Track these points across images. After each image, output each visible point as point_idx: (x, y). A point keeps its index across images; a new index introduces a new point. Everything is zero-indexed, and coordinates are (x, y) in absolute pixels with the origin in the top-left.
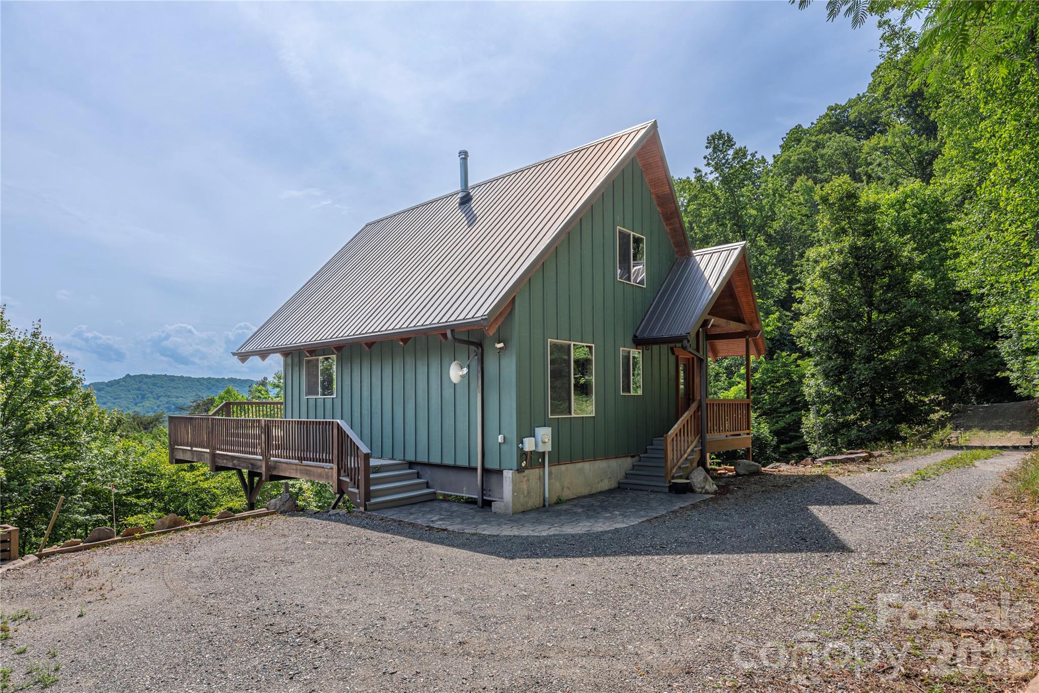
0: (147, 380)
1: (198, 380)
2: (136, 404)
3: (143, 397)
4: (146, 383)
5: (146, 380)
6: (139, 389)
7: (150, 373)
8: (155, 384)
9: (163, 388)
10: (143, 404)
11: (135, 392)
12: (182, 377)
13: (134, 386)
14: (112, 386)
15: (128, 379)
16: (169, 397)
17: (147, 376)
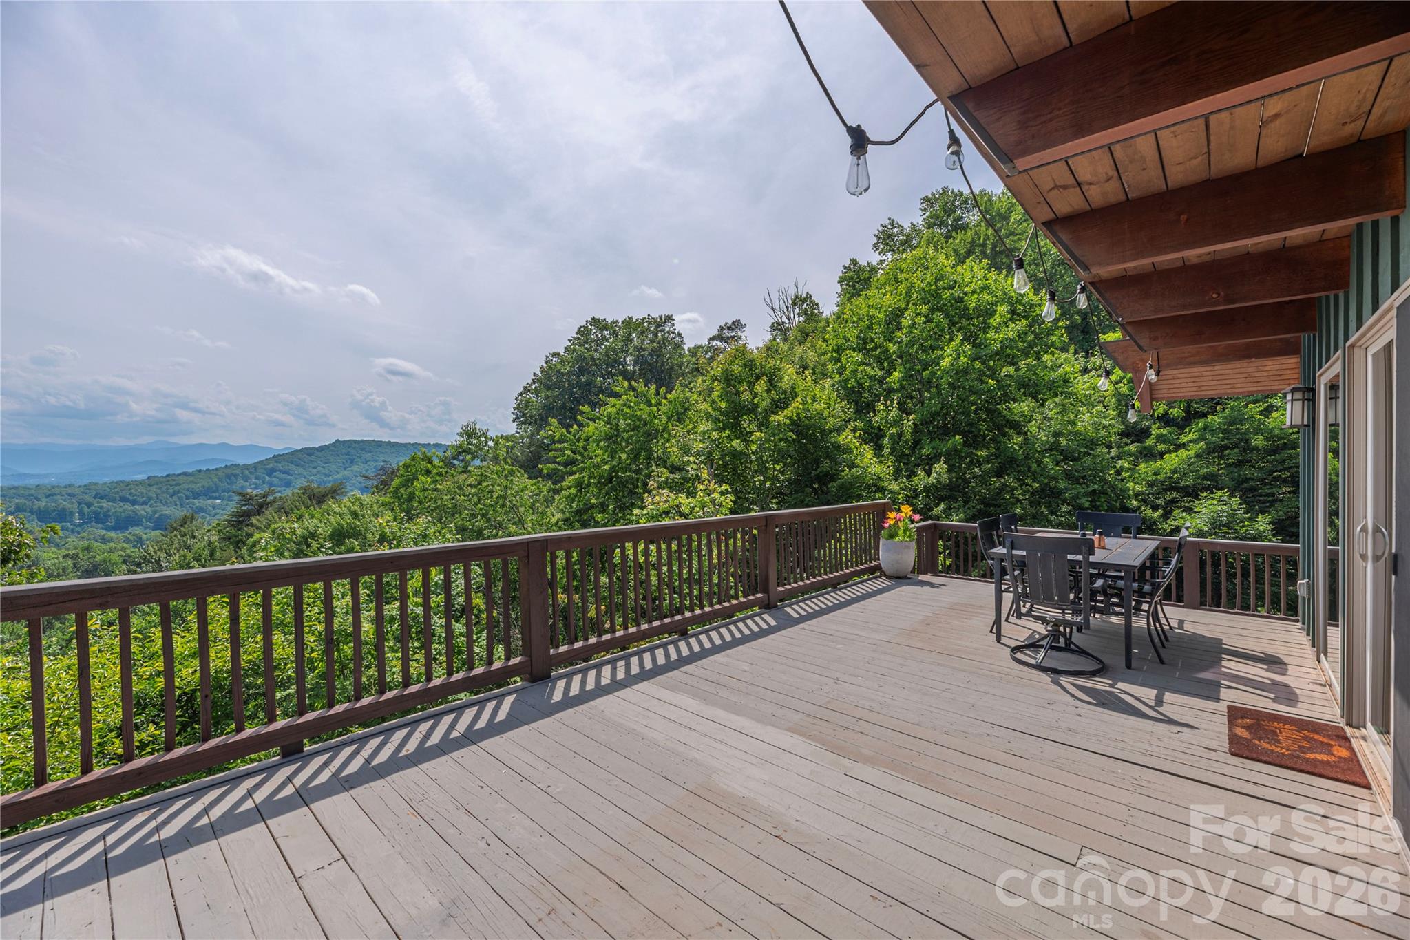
0: (357, 445)
1: (405, 445)
2: (345, 469)
3: (352, 461)
4: (354, 448)
5: (354, 445)
6: (348, 454)
7: (359, 439)
8: (363, 449)
9: (370, 452)
10: (352, 468)
11: (345, 457)
12: (389, 442)
13: (344, 451)
14: (322, 451)
15: (338, 444)
16: (377, 461)
17: (355, 442)
